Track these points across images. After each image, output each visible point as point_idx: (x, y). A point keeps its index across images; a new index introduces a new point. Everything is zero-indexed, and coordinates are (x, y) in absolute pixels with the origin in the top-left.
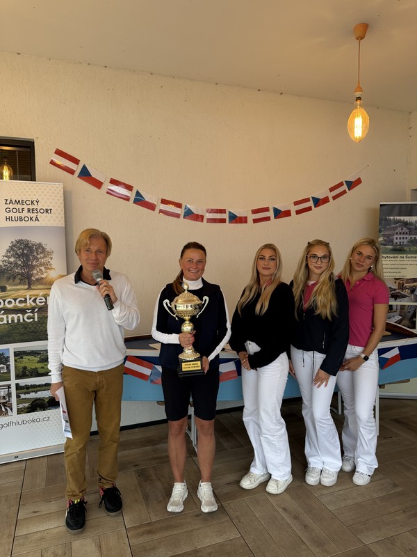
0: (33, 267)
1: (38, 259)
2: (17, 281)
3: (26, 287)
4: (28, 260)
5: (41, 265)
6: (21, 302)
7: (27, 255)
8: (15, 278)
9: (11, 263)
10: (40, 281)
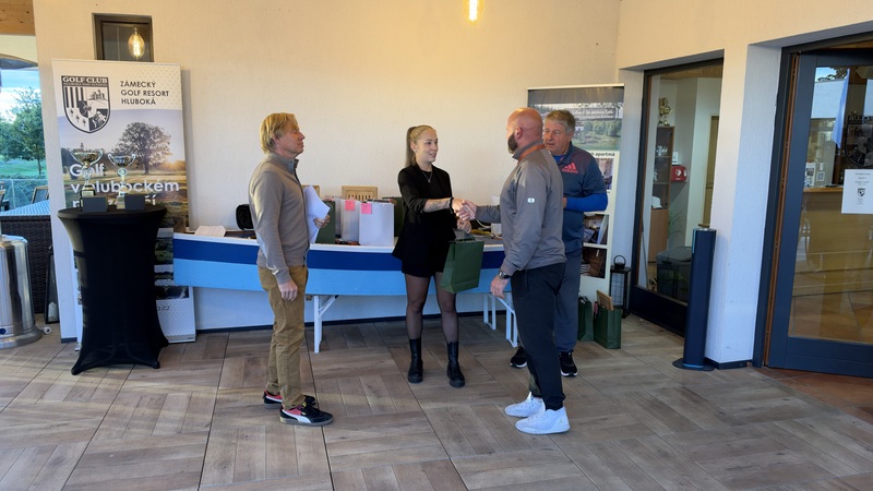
0: (150, 152)
1: (155, 143)
2: (135, 165)
3: (144, 172)
4: (145, 145)
5: (158, 149)
6: (138, 187)
7: (144, 140)
9: (128, 147)
10: (157, 166)
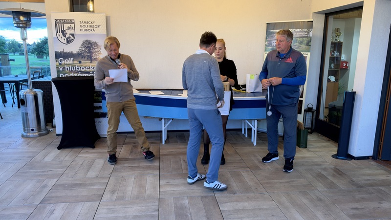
0: (93, 53)
1: (94, 49)
2: (86, 59)
3: (90, 62)
5: (96, 52)
6: (87, 68)
7: (90, 47)
8: (85, 57)
9: (83, 51)
